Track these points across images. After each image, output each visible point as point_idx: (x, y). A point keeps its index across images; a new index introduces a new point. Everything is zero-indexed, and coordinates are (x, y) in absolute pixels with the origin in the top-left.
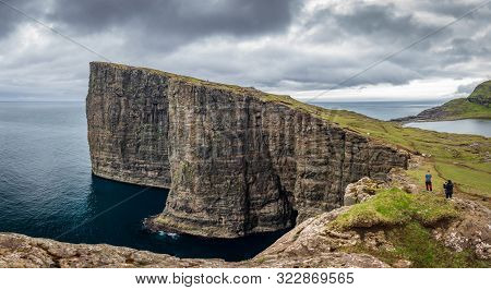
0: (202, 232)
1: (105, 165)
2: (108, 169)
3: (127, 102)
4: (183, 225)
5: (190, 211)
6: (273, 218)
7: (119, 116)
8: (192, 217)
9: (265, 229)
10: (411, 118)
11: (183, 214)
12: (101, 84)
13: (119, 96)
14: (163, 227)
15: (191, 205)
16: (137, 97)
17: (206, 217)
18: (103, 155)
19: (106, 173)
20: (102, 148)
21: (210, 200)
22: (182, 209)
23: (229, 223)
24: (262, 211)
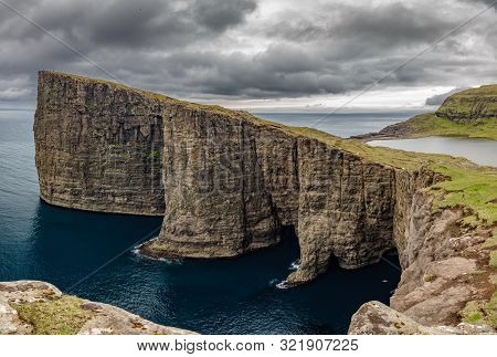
0: (204, 254)
1: (63, 192)
2: (67, 197)
3: (89, 121)
4: (184, 249)
5: (191, 234)
6: (266, 234)
7: (80, 135)
8: (194, 239)
9: (259, 245)
10: (374, 135)
11: (184, 238)
12: (59, 99)
13: (81, 113)
14: (162, 253)
15: (192, 228)
16: (101, 115)
17: (208, 239)
18: (60, 181)
19: (64, 200)
20: (59, 173)
21: (212, 220)
22: (183, 233)
23: (229, 242)
24: (256, 228)
